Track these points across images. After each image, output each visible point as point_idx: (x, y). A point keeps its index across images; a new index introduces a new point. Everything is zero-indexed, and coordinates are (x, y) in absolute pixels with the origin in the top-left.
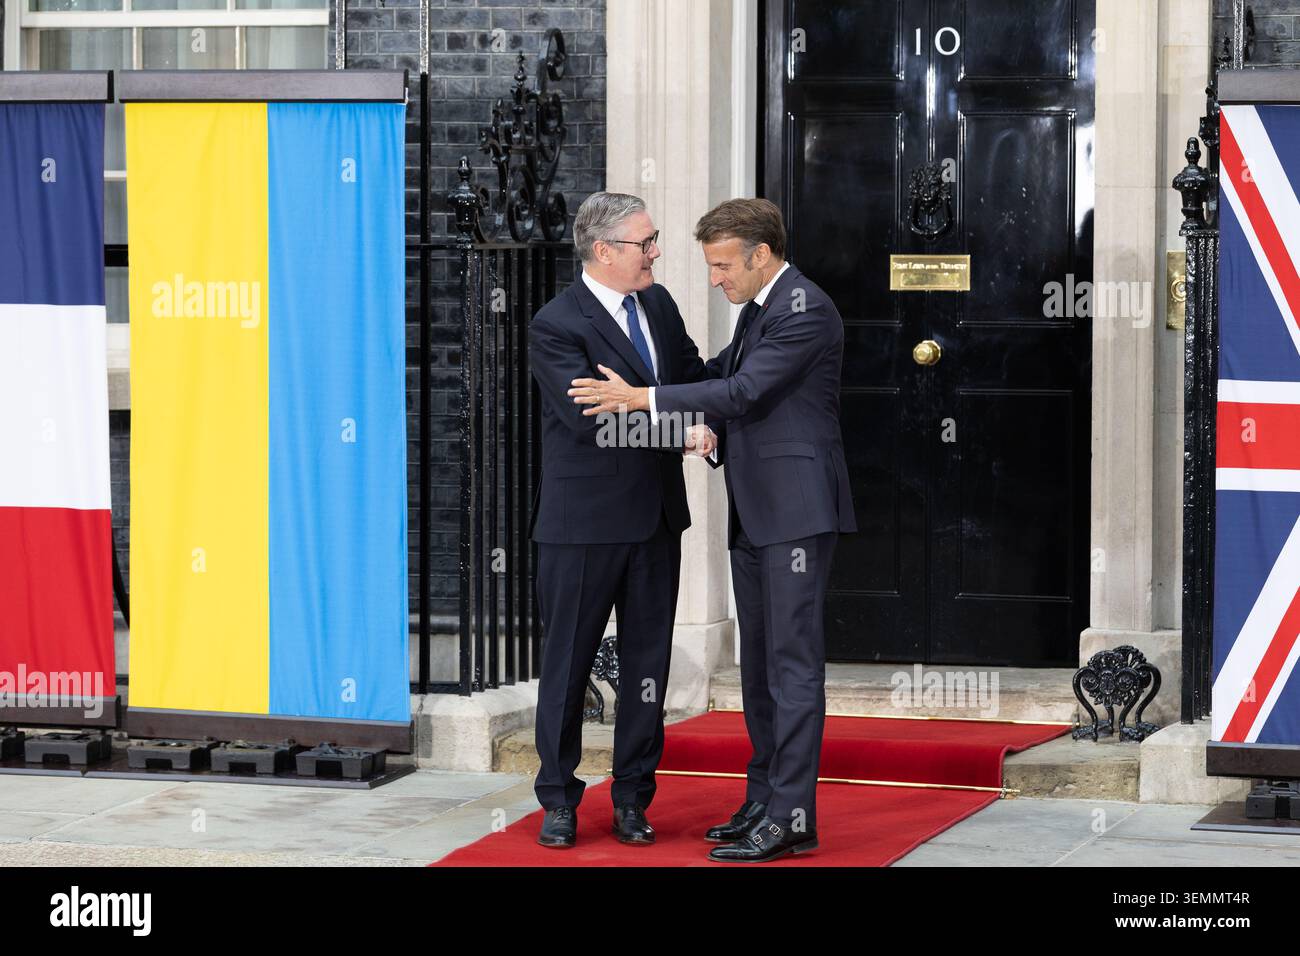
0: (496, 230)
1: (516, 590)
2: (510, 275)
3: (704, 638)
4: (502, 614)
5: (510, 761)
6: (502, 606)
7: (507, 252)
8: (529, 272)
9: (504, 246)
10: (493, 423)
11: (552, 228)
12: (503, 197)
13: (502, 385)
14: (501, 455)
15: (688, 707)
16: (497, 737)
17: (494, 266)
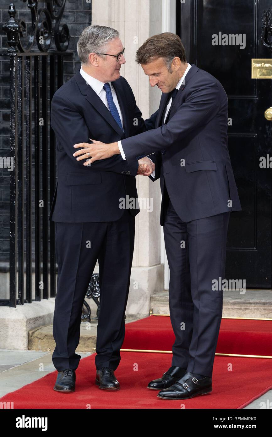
0: (30, 45)
1: (41, 248)
2: (38, 71)
3: (147, 275)
4: (33, 261)
5: (38, 344)
6: (33, 257)
7: (36, 58)
8: (49, 68)
9: (34, 54)
10: (28, 154)
11: (61, 44)
12: (33, 27)
13: (33, 133)
14: (33, 172)
15: (138, 314)
16: (30, 330)
17: (29, 65)
